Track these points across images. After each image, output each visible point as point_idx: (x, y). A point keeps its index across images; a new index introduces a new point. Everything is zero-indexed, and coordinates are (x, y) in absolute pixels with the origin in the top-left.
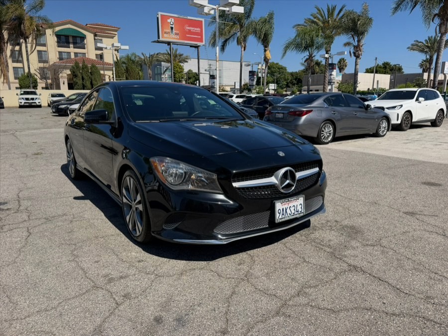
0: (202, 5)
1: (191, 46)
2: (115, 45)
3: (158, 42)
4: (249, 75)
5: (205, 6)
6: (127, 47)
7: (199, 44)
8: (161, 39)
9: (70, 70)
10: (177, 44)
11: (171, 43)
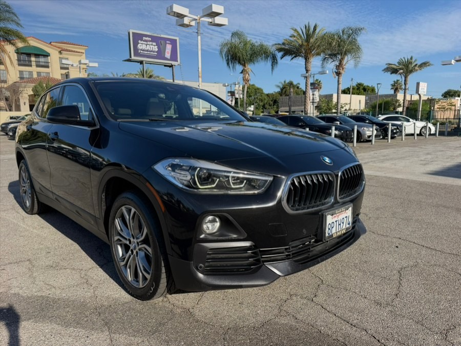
0: (182, 15)
1: (165, 66)
2: (82, 62)
3: (129, 60)
4: (228, 96)
5: (186, 16)
6: (96, 65)
7: (173, 63)
8: (133, 57)
9: (32, 90)
10: (150, 63)
11: (144, 62)
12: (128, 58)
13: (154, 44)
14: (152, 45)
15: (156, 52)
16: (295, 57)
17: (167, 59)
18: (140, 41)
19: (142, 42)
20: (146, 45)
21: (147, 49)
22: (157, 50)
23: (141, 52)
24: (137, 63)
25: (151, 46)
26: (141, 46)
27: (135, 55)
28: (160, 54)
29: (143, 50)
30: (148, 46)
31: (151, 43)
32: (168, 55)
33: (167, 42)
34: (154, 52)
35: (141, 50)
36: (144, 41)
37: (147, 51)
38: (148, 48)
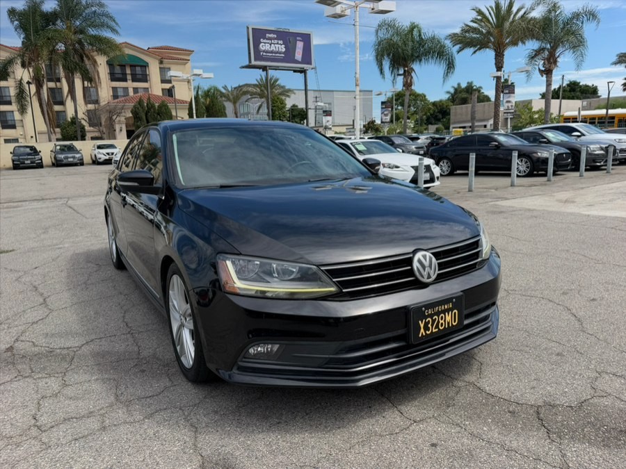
1: (295, 71)
2: (195, 72)
3: (250, 67)
4: (382, 108)
6: (211, 75)
7: (305, 66)
8: (254, 63)
9: (131, 112)
10: (276, 68)
11: (268, 68)
12: (247, 63)
13: (281, 42)
14: (278, 44)
15: (283, 53)
16: (480, 49)
17: (297, 62)
18: (262, 40)
19: (265, 41)
20: (271, 45)
21: (271, 49)
22: (284, 50)
23: (264, 54)
24: (258, 70)
25: (277, 46)
26: (264, 46)
27: (255, 60)
28: (289, 56)
29: (267, 52)
30: (272, 45)
31: (276, 41)
32: (298, 56)
33: (298, 38)
34: (280, 53)
35: (264, 51)
36: (267, 39)
37: (272, 52)
38: (273, 48)
